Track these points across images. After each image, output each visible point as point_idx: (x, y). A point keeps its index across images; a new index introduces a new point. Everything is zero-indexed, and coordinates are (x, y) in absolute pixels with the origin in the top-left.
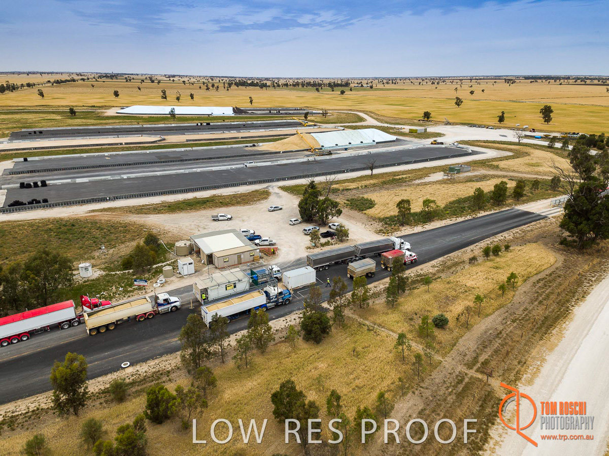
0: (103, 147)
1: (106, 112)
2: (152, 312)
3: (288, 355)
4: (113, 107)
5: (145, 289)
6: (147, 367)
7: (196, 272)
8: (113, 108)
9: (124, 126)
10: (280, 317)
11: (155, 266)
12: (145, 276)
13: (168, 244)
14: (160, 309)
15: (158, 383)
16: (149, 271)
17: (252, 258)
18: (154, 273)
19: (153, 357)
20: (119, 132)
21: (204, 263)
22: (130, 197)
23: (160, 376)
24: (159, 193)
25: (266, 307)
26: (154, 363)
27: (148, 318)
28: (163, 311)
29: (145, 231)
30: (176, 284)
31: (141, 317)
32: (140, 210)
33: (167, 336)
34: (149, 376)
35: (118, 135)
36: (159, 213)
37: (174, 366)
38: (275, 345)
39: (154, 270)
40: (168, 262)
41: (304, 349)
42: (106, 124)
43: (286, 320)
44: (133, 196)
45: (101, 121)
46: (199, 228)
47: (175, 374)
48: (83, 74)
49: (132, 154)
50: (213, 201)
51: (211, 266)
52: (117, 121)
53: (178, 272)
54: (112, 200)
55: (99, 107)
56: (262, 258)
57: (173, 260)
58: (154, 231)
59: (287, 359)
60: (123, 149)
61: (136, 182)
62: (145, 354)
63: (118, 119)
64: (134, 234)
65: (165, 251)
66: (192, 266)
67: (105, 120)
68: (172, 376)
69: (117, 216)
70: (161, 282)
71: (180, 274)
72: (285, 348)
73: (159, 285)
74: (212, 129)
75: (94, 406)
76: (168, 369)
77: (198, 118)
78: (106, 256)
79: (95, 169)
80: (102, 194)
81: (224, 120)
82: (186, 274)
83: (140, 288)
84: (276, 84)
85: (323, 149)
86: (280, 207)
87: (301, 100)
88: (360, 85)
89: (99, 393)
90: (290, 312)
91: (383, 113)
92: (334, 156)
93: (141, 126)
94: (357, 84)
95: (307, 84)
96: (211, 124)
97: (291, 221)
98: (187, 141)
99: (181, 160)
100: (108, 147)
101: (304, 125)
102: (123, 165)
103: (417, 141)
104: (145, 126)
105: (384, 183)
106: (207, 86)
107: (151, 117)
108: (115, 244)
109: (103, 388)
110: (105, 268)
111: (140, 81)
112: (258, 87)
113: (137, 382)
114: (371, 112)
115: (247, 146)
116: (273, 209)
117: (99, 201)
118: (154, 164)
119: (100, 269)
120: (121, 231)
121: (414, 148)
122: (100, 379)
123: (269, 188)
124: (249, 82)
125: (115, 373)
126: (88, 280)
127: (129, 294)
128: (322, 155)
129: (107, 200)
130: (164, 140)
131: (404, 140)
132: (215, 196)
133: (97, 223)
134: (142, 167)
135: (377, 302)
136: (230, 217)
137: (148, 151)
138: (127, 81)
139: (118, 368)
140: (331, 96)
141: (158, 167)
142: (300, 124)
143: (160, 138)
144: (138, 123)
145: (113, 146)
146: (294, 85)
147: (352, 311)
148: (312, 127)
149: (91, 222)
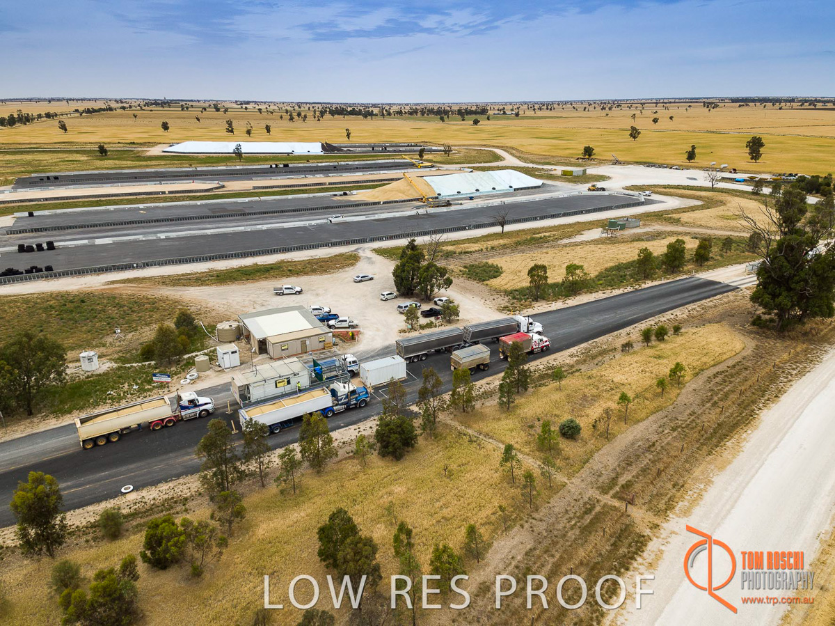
0: (138, 197)
1: (148, 151)
2: (173, 418)
3: (355, 475)
4: (160, 143)
5: (168, 387)
6: (157, 492)
7: (241, 364)
8: (160, 145)
9: (170, 170)
10: (351, 425)
11: (186, 356)
13: (208, 327)
14: (183, 413)
15: (169, 515)
16: (178, 362)
17: (321, 345)
18: (185, 365)
19: (166, 480)
20: (162, 177)
21: (255, 352)
22: (166, 263)
23: (172, 505)
24: (206, 257)
25: (333, 411)
26: (167, 487)
27: (166, 426)
28: (188, 416)
29: (179, 309)
30: (213, 380)
31: (157, 425)
32: (178, 281)
34: (158, 504)
35: (161, 181)
36: (202, 284)
37: (195, 492)
38: (338, 462)
39: (185, 362)
40: (206, 351)
41: (378, 467)
42: (147, 166)
43: (359, 428)
44: (169, 263)
45: (141, 163)
46: (255, 305)
47: (194, 502)
48: (124, 101)
49: (176, 206)
50: (279, 268)
51: (265, 356)
52: (163, 162)
53: (217, 364)
54: (140, 267)
55: (141, 144)
56: (337, 345)
57: (213, 348)
58: (193, 309)
59: (352, 482)
60: (165, 200)
61: (177, 243)
62: (156, 475)
63: (165, 160)
64: (164, 313)
65: (204, 336)
66: (236, 355)
67: (146, 161)
68: (190, 504)
69: (144, 289)
70: (191, 378)
71: (220, 366)
72: (351, 467)
73: (188, 381)
74: (291, 172)
75: (77, 544)
76: (185, 496)
77: (273, 157)
78: (122, 342)
79: (124, 226)
80: (128, 259)
81: (308, 161)
82: (229, 366)
83: (162, 386)
84: (386, 112)
85: (440, 197)
86: (370, 276)
87: (418, 133)
88: (502, 112)
89: (87, 527)
90: (365, 418)
91: (530, 149)
92: (453, 208)
93: (194, 169)
94: (498, 110)
95: (428, 111)
96: (290, 166)
97: (382, 295)
98: (255, 188)
99: (242, 214)
100: (145, 196)
101: (417, 167)
102: (163, 221)
103: (570, 187)
104: (198, 169)
105: (518, 243)
106: (291, 115)
107: (209, 157)
108: (136, 326)
109: (92, 521)
110: (118, 359)
111: (201, 109)
112: (361, 116)
113: (140, 513)
114: (513, 148)
115: (336, 195)
116: (360, 278)
117: (122, 269)
118: (205, 220)
119: (111, 359)
120: (147, 309)
121: (566, 196)
122: (90, 508)
123: (359, 251)
124: (349, 109)
125: (111, 500)
126: (92, 375)
127: (145, 394)
128: (437, 207)
129: (133, 267)
130: (223, 187)
131: (553, 186)
132: (282, 262)
133: (115, 298)
134: (188, 223)
135: (488, 404)
136: (298, 289)
137: (199, 203)
138: (182, 110)
139: (117, 493)
140: (460, 127)
141: (209, 222)
142: (412, 166)
143: (218, 185)
144: (191, 165)
145: (152, 196)
146: (411, 113)
147: (452, 416)
148: (428, 169)
149: (108, 297)
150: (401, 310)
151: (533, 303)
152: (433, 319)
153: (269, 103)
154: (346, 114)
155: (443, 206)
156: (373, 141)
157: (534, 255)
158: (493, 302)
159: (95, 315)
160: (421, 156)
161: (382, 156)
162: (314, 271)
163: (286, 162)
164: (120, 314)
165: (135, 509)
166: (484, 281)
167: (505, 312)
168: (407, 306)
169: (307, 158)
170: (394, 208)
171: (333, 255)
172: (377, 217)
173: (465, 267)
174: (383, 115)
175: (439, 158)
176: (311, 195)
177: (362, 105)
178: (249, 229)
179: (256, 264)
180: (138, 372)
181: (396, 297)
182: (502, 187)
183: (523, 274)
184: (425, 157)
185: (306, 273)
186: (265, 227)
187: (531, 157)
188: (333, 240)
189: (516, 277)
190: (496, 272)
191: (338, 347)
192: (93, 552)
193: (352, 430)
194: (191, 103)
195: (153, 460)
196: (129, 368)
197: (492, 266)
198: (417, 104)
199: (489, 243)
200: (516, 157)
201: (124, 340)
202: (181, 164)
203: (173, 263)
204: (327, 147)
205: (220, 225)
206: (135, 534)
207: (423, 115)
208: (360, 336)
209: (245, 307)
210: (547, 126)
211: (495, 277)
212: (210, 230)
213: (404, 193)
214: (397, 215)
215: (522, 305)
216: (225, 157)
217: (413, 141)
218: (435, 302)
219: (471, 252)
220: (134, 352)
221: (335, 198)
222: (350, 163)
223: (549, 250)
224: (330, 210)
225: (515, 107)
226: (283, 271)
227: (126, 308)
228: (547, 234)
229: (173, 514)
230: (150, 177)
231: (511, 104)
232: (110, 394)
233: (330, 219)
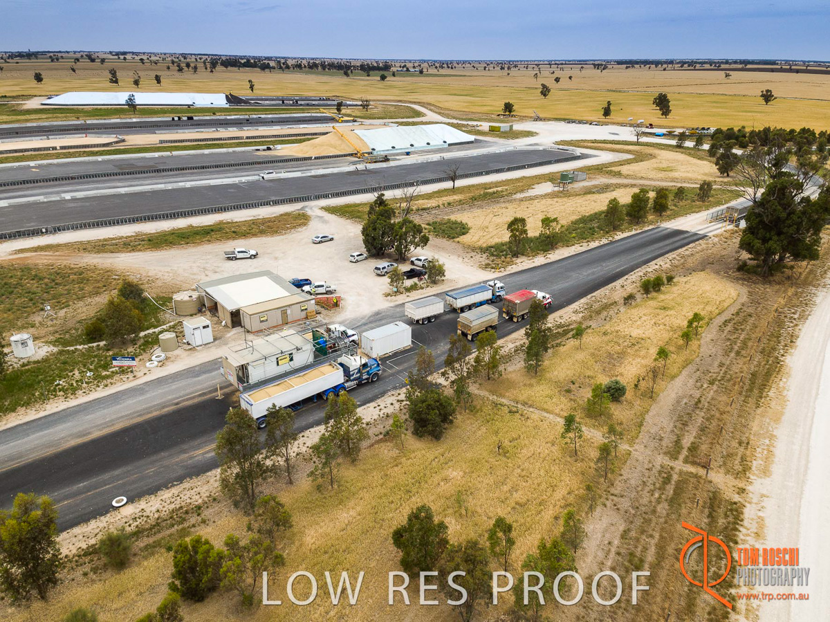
0: (26, 153)
1: (24, 104)
3: (396, 462)
4: (35, 96)
5: (132, 372)
6: (159, 502)
7: (215, 339)
8: (35, 98)
9: (55, 123)
10: (369, 402)
11: (142, 334)
12: (129, 350)
13: (158, 298)
15: (183, 529)
16: (134, 342)
17: (303, 314)
18: (143, 345)
19: (166, 485)
20: (48, 131)
21: (226, 326)
22: (81, 227)
23: (184, 516)
25: (344, 388)
26: (170, 495)
29: (115, 279)
30: (183, 361)
32: (101, 247)
33: (185, 447)
34: (165, 517)
35: (47, 136)
36: (133, 250)
37: (207, 497)
38: (370, 446)
39: (142, 341)
40: (164, 327)
41: (419, 449)
42: (27, 121)
43: (379, 406)
44: (85, 226)
45: (19, 117)
46: (206, 272)
47: (211, 510)
49: (74, 162)
50: (220, 230)
51: (238, 330)
52: (44, 116)
53: (184, 341)
54: (51, 232)
55: (13, 97)
56: (320, 313)
57: (172, 323)
58: (133, 279)
59: (396, 468)
60: (58, 156)
61: (88, 204)
62: (150, 480)
63: (45, 113)
64: (97, 285)
65: (156, 310)
66: (209, 330)
67: (25, 115)
68: (206, 513)
69: (63, 258)
70: (158, 359)
71: (189, 344)
72: (387, 451)
73: (156, 363)
74: (199, 125)
75: (73, 580)
76: (196, 503)
77: (172, 109)
78: (55, 322)
79: (16, 187)
80: (32, 224)
81: (214, 114)
82: (201, 343)
83: (123, 371)
84: (283, 65)
85: (375, 153)
86: (330, 237)
87: (327, 88)
88: (405, 69)
89: (79, 556)
90: (383, 394)
91: (446, 105)
92: (392, 164)
93: (83, 122)
94: (400, 67)
95: (329, 65)
96: (195, 118)
97: (352, 256)
98: (161, 142)
99: (156, 170)
100: (33, 153)
101: (337, 121)
102: (62, 179)
103: (503, 142)
104: (88, 122)
105: (474, 199)
106: (178, 66)
107: (96, 109)
108: (66, 302)
109: (84, 546)
110: (56, 341)
111: (73, 60)
112: (257, 69)
113: (144, 530)
114: (430, 104)
115: (259, 150)
116: (319, 239)
117: (29, 235)
118: (112, 177)
119: (47, 342)
120: (74, 280)
121: (502, 151)
122: (77, 530)
123: (307, 209)
124: (243, 61)
125: (102, 518)
126: (28, 362)
127: (105, 381)
128: (375, 162)
129: (42, 233)
130: (123, 141)
131: (486, 141)
132: (221, 223)
133: (30, 269)
134: (93, 182)
135: (510, 369)
136: (254, 253)
137: (100, 158)
138: (52, 61)
139: (107, 509)
140: (368, 82)
141: (119, 180)
142: (332, 120)
143: (116, 140)
144: (78, 118)
145: (42, 152)
146: (311, 67)
147: (477, 385)
148: (350, 124)
149: (20, 269)
150: (379, 272)
151: (514, 259)
152: (416, 280)
153: (150, 54)
154: (239, 67)
155: (381, 161)
156: (280, 94)
157: (495, 210)
158: (472, 259)
159: (10, 290)
160: (339, 110)
161: (294, 109)
162: (262, 233)
163: (190, 115)
164: (42, 287)
165: (137, 527)
166: (453, 238)
167: (489, 269)
168: (384, 268)
169: (213, 111)
170: (328, 164)
171: (278, 215)
172: (313, 173)
173: (428, 224)
174: (281, 68)
175: (357, 113)
176: (231, 150)
177: (254, 58)
178: (170, 187)
179: (191, 226)
180: (88, 355)
181: (366, 258)
182: (437, 142)
183: (491, 230)
184: (343, 111)
185: (254, 235)
186: (188, 185)
187: (452, 113)
188: (273, 198)
189: (485, 233)
190: (463, 229)
191: (321, 315)
192: (98, 587)
193: (372, 408)
194: (60, 55)
195: (142, 462)
196: (74, 352)
197: (456, 223)
198: (313, 59)
199: (444, 199)
200: (436, 112)
201: (56, 319)
202: (66, 117)
203: (89, 226)
204: (232, 99)
205: (133, 183)
206: (146, 558)
207: (324, 69)
208: (342, 301)
209: (195, 274)
210: (454, 83)
211: (464, 234)
212: (124, 188)
213: (335, 148)
214: (336, 170)
215: (503, 262)
216: (115, 109)
217: (324, 95)
218: (412, 263)
219: (428, 209)
220: (74, 331)
221: (258, 153)
222: (263, 116)
223: (507, 205)
224: (257, 166)
225: (416, 65)
226: (227, 233)
227: (46, 280)
228: (499, 189)
229: (188, 527)
230: (34, 132)
231: (410, 61)
232: (59, 385)
233: (262, 175)
